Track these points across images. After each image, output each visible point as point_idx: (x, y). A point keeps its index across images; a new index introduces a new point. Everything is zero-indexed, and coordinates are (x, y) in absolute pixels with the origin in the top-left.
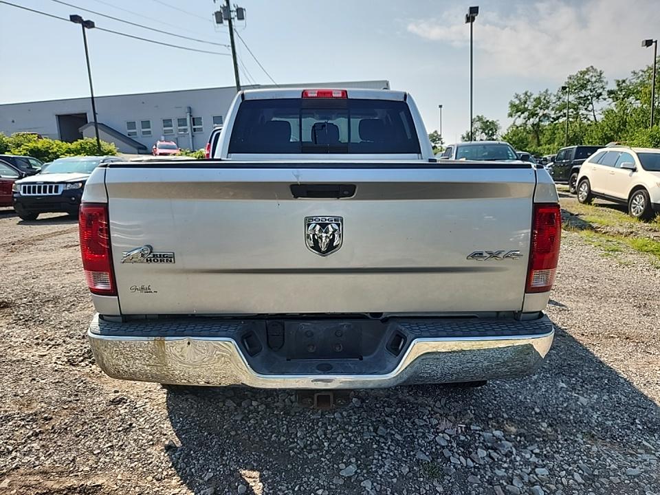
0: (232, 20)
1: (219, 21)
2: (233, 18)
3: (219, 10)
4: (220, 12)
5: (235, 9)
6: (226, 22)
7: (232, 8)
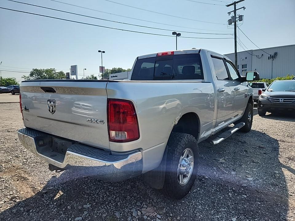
0: (237, 22)
1: (230, 23)
2: (237, 21)
3: (230, 19)
4: (231, 19)
5: (238, 17)
6: (233, 24)
7: (237, 16)
